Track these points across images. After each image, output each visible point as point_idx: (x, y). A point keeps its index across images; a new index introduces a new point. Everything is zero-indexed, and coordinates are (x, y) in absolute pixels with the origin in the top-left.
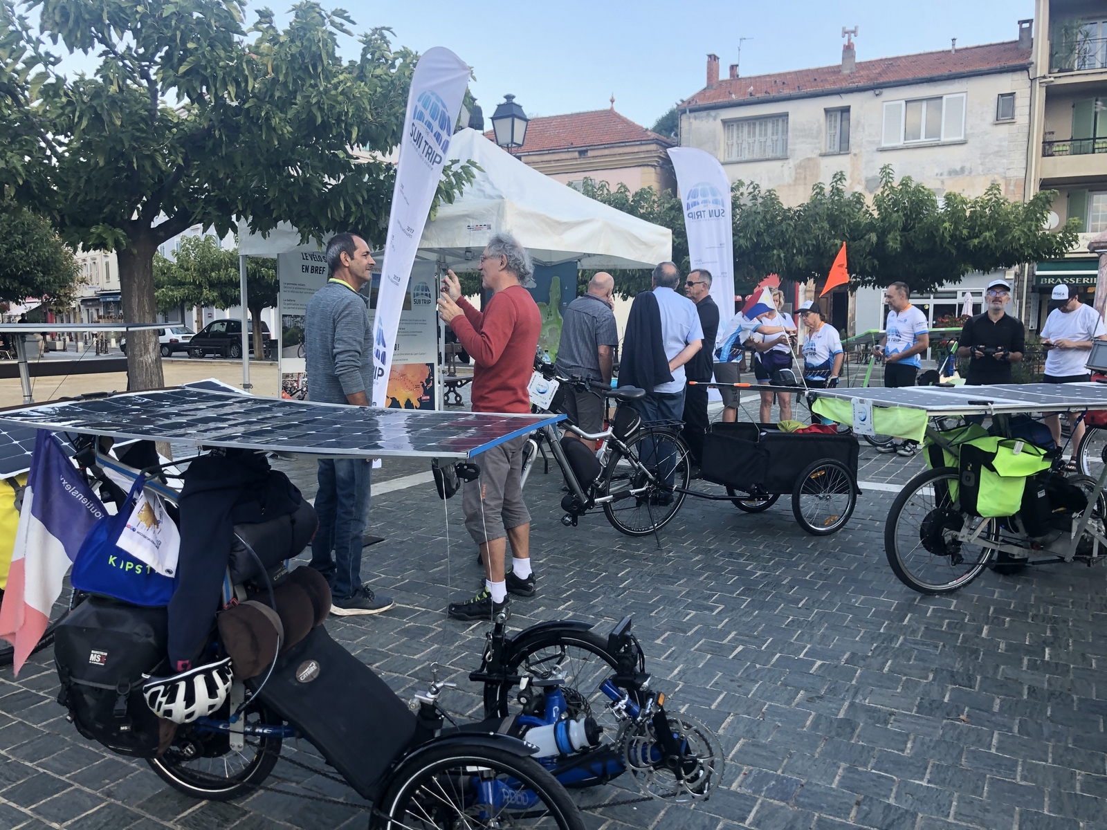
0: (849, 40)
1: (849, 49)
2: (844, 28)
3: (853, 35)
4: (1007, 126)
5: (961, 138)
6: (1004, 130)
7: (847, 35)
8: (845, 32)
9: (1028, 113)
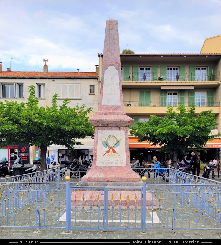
0: (46, 63)
1: (46, 66)
2: (44, 59)
3: (47, 62)
4: (92, 95)
5: (80, 98)
6: (92, 97)
7: (45, 61)
8: (44, 60)
9: (98, 92)
